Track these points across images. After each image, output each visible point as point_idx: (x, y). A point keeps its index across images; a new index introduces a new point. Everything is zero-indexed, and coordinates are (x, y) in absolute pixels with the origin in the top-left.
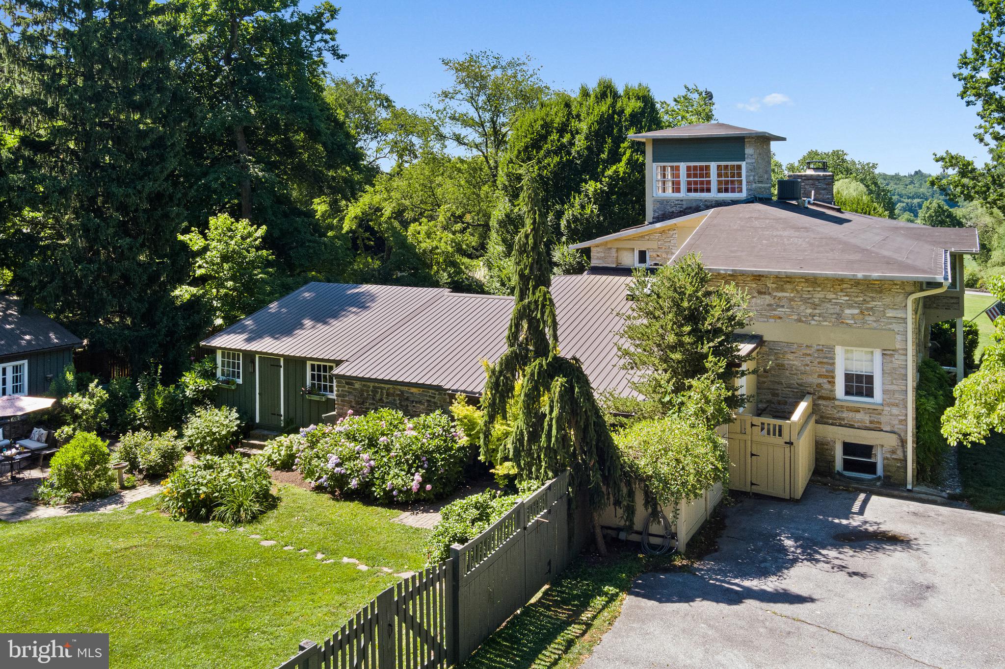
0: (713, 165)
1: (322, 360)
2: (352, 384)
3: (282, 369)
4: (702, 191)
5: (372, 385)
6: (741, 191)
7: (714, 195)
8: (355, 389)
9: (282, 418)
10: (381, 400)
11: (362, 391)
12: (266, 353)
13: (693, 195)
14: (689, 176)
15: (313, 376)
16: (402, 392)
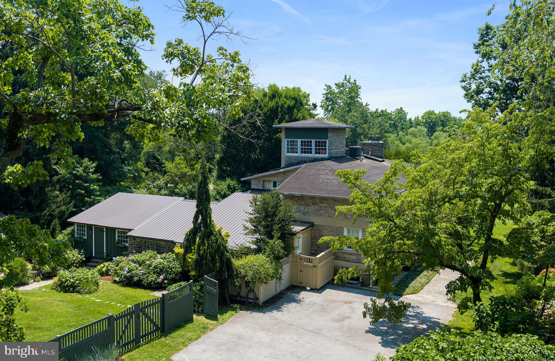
0: (313, 141)
1: (123, 229)
2: (135, 239)
3: (105, 233)
4: (308, 153)
5: (144, 240)
6: (325, 153)
7: (313, 155)
8: (137, 242)
9: (105, 254)
10: (148, 247)
11: (140, 242)
12: (97, 225)
13: (303, 155)
14: (302, 145)
15: (119, 236)
16: (157, 243)
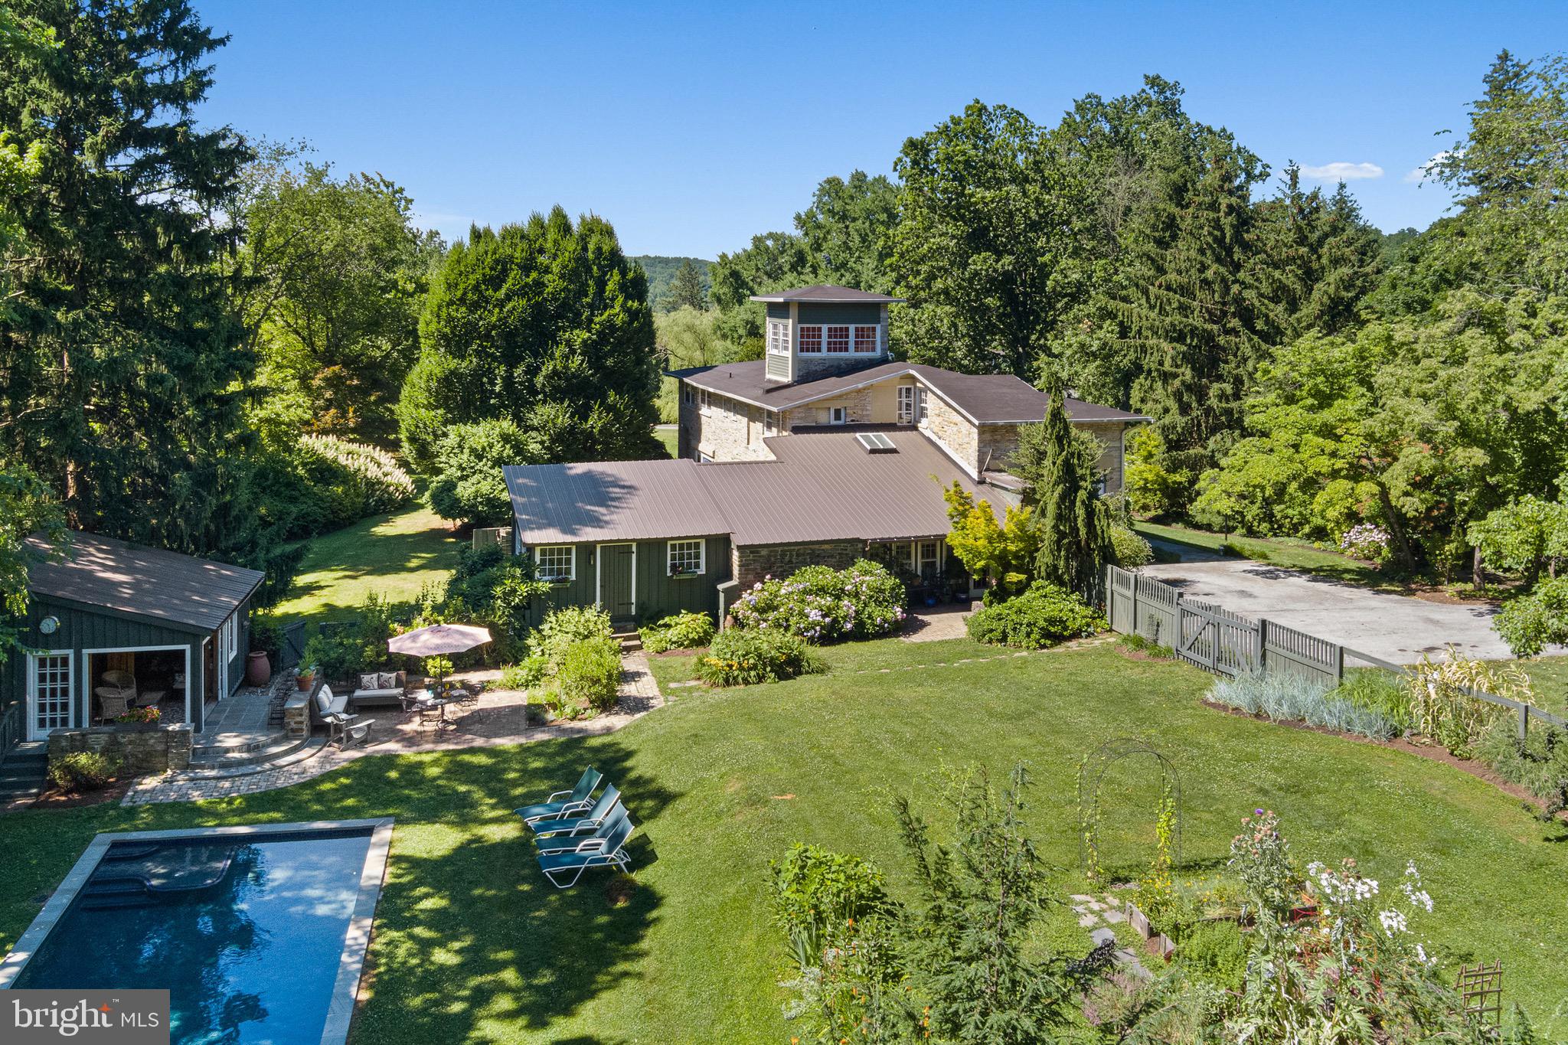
0: (852, 327)
2: (757, 552)
3: (634, 556)
4: (841, 350)
5: (780, 549)
6: (874, 350)
7: (852, 354)
8: (761, 556)
9: (633, 608)
11: (769, 556)
13: (833, 354)
14: (830, 337)
16: (813, 551)
